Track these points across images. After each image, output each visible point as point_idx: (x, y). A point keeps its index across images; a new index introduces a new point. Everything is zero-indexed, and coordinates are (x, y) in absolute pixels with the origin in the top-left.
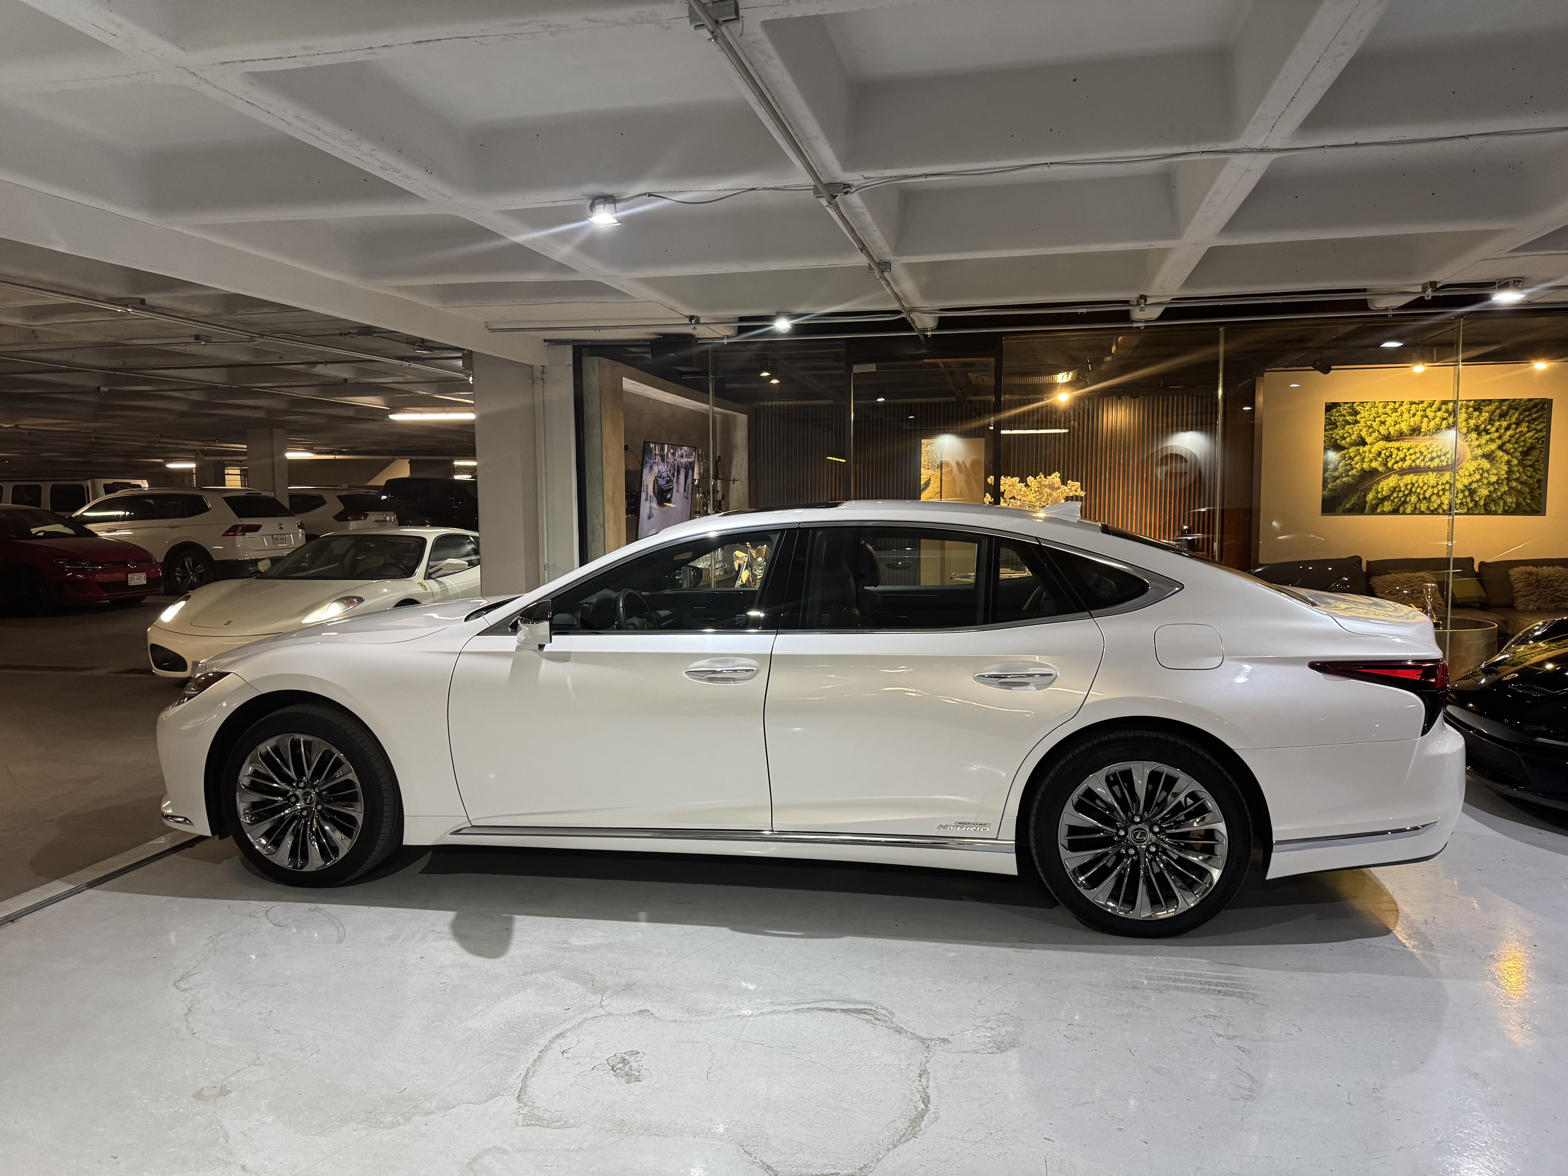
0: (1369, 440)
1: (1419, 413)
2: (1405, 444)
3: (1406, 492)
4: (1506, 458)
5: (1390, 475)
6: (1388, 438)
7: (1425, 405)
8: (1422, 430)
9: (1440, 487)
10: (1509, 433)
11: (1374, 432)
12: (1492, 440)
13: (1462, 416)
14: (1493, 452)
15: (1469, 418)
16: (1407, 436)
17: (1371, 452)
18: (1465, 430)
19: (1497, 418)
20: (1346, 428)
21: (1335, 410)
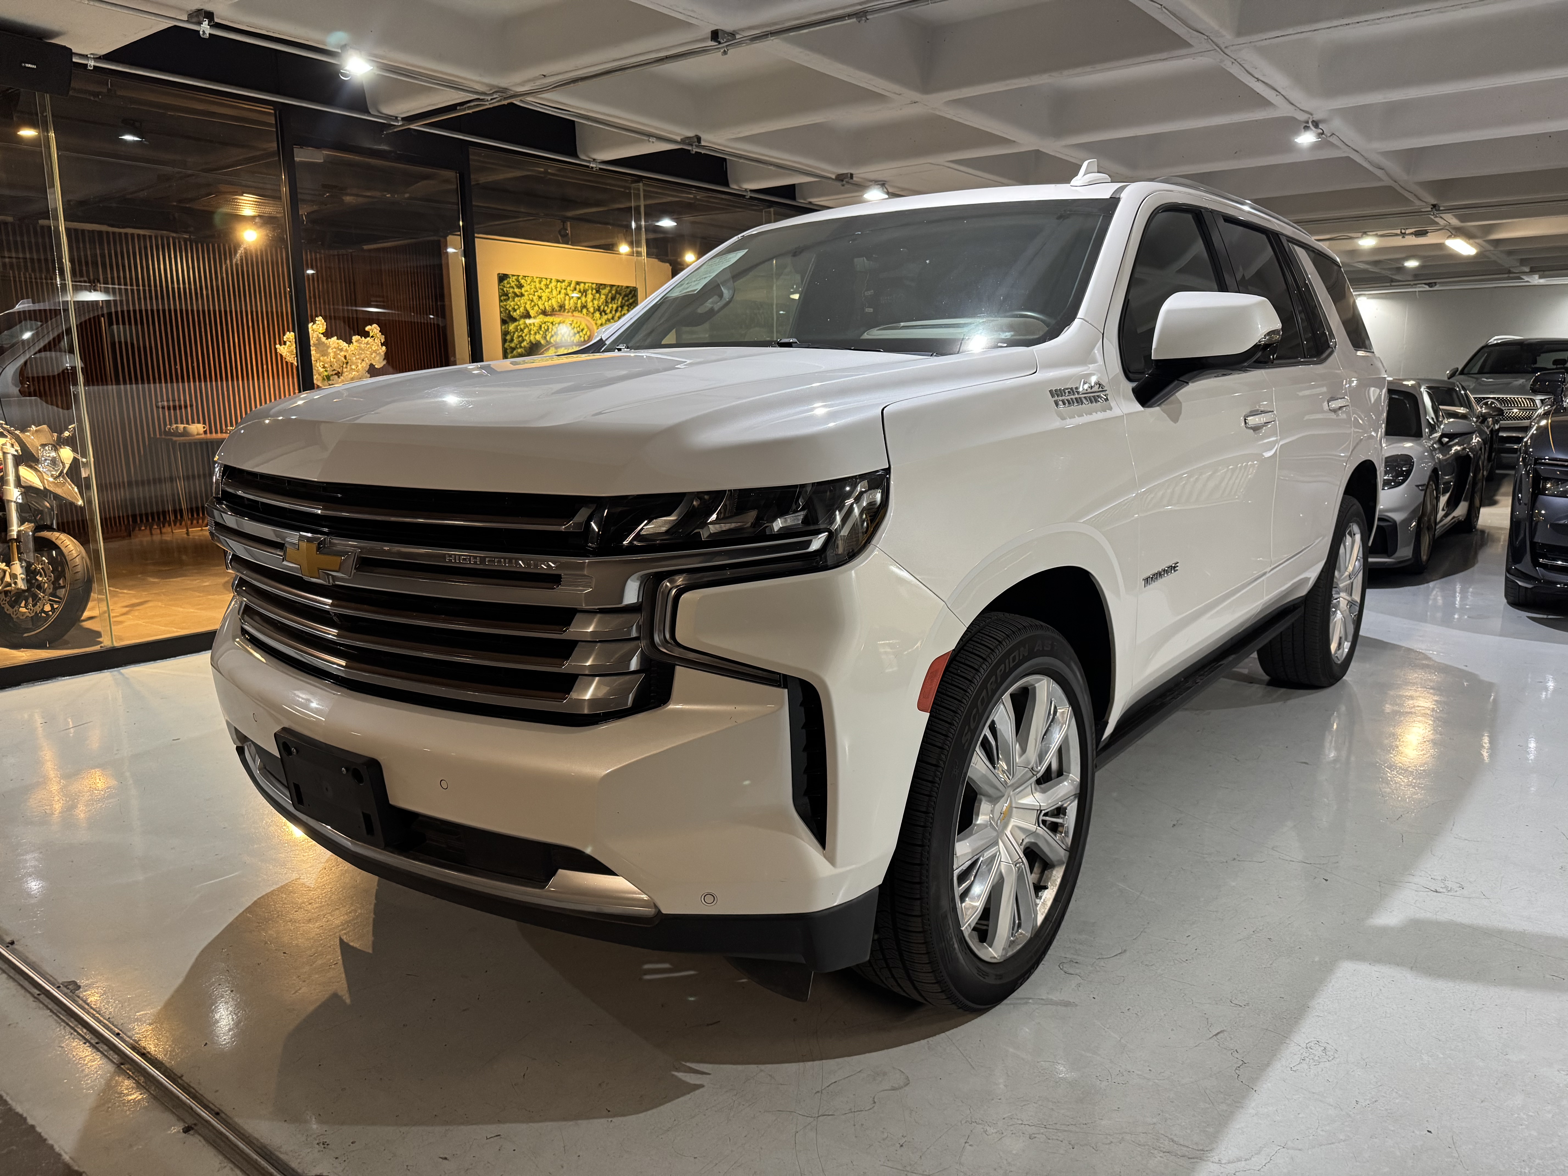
0: (532, 313)
1: (563, 291)
2: (556, 319)
5: (549, 348)
6: (544, 313)
7: (566, 283)
8: (566, 307)
10: (618, 314)
11: (534, 306)
12: (608, 320)
13: (590, 297)
15: (594, 299)
16: (556, 311)
17: (534, 325)
18: (592, 310)
19: (610, 301)
20: (516, 299)
21: (506, 282)
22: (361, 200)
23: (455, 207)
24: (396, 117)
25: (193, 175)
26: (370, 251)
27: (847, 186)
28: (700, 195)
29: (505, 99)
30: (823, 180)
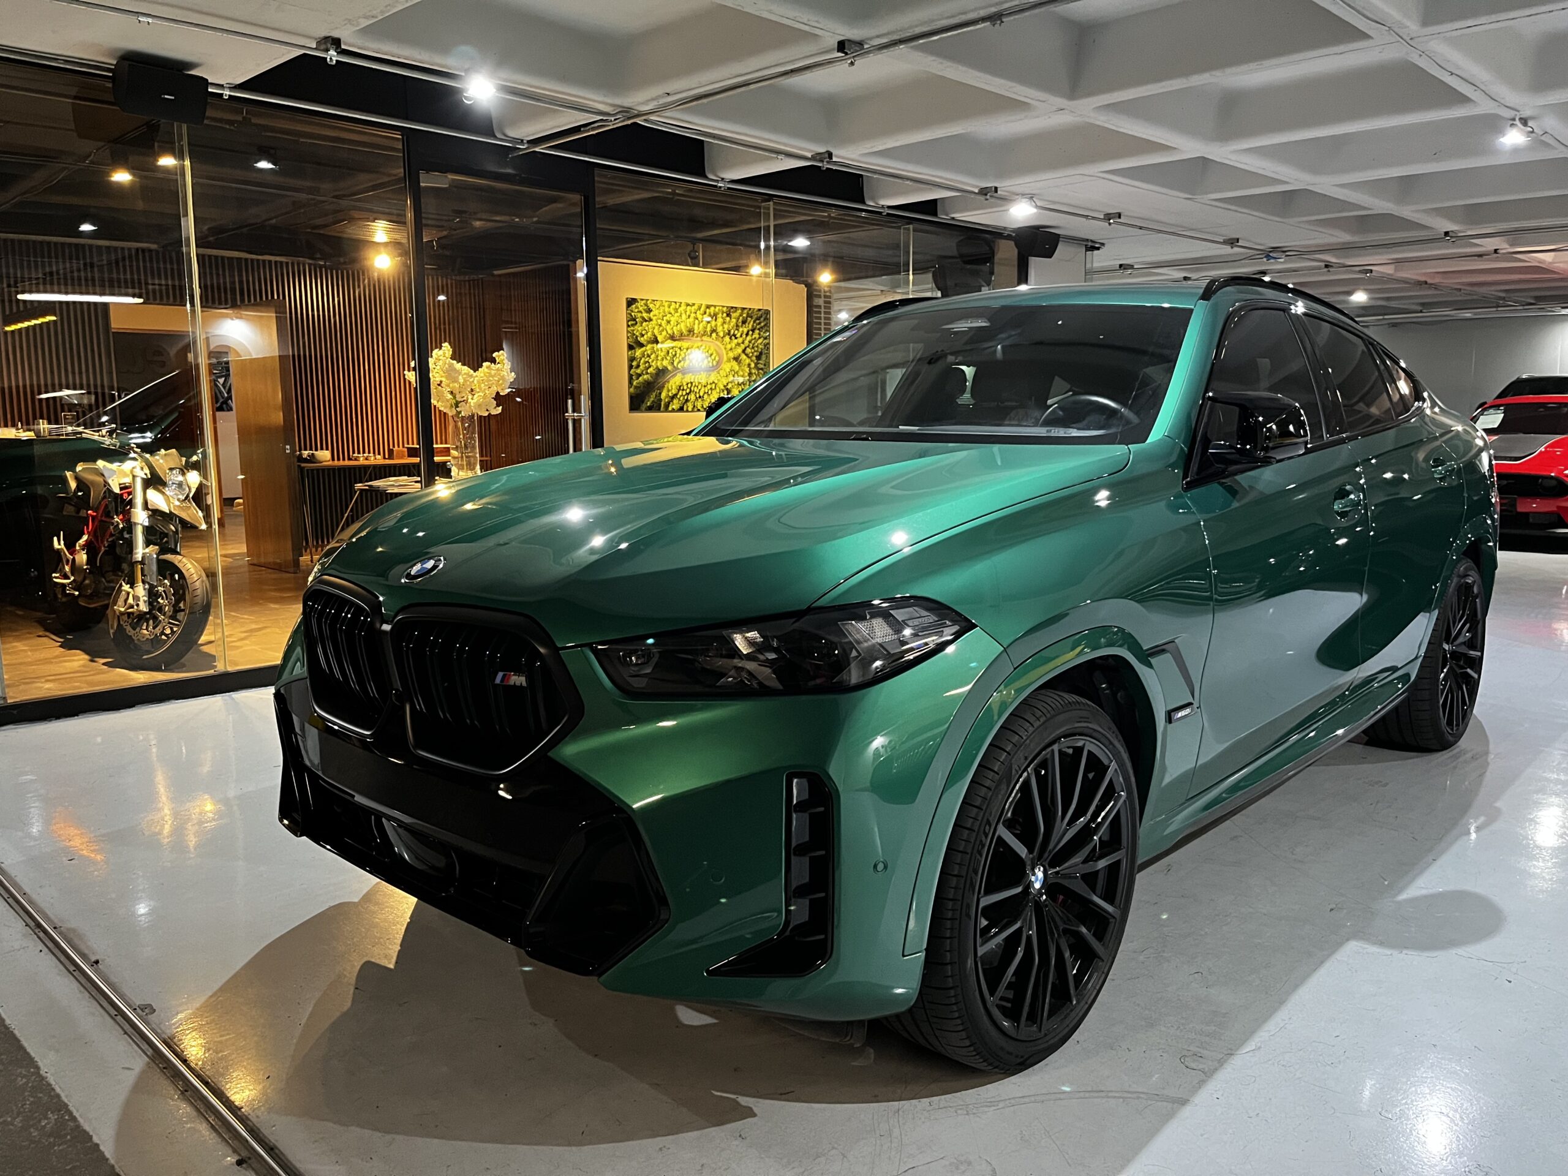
0: (660, 339)
1: (693, 315)
2: (685, 344)
3: (688, 391)
4: (748, 361)
5: (676, 374)
6: (672, 338)
7: (696, 307)
8: (695, 332)
9: (709, 387)
10: (749, 338)
11: (663, 330)
12: (738, 344)
13: (720, 320)
14: (740, 355)
15: (724, 323)
16: (685, 336)
17: (662, 350)
18: (721, 334)
19: (740, 324)
20: (644, 324)
21: (634, 306)
22: (489, 225)
23: (579, 230)
24: (522, 140)
25: (324, 202)
26: (500, 276)
27: (992, 200)
28: (834, 213)
29: (629, 118)
30: (964, 194)
